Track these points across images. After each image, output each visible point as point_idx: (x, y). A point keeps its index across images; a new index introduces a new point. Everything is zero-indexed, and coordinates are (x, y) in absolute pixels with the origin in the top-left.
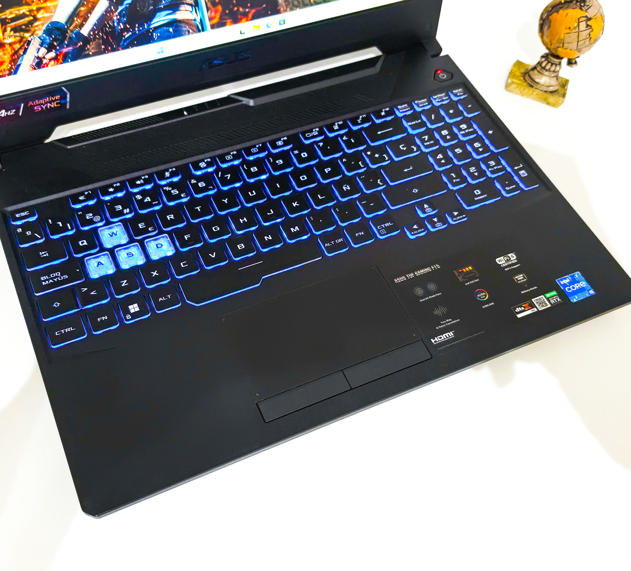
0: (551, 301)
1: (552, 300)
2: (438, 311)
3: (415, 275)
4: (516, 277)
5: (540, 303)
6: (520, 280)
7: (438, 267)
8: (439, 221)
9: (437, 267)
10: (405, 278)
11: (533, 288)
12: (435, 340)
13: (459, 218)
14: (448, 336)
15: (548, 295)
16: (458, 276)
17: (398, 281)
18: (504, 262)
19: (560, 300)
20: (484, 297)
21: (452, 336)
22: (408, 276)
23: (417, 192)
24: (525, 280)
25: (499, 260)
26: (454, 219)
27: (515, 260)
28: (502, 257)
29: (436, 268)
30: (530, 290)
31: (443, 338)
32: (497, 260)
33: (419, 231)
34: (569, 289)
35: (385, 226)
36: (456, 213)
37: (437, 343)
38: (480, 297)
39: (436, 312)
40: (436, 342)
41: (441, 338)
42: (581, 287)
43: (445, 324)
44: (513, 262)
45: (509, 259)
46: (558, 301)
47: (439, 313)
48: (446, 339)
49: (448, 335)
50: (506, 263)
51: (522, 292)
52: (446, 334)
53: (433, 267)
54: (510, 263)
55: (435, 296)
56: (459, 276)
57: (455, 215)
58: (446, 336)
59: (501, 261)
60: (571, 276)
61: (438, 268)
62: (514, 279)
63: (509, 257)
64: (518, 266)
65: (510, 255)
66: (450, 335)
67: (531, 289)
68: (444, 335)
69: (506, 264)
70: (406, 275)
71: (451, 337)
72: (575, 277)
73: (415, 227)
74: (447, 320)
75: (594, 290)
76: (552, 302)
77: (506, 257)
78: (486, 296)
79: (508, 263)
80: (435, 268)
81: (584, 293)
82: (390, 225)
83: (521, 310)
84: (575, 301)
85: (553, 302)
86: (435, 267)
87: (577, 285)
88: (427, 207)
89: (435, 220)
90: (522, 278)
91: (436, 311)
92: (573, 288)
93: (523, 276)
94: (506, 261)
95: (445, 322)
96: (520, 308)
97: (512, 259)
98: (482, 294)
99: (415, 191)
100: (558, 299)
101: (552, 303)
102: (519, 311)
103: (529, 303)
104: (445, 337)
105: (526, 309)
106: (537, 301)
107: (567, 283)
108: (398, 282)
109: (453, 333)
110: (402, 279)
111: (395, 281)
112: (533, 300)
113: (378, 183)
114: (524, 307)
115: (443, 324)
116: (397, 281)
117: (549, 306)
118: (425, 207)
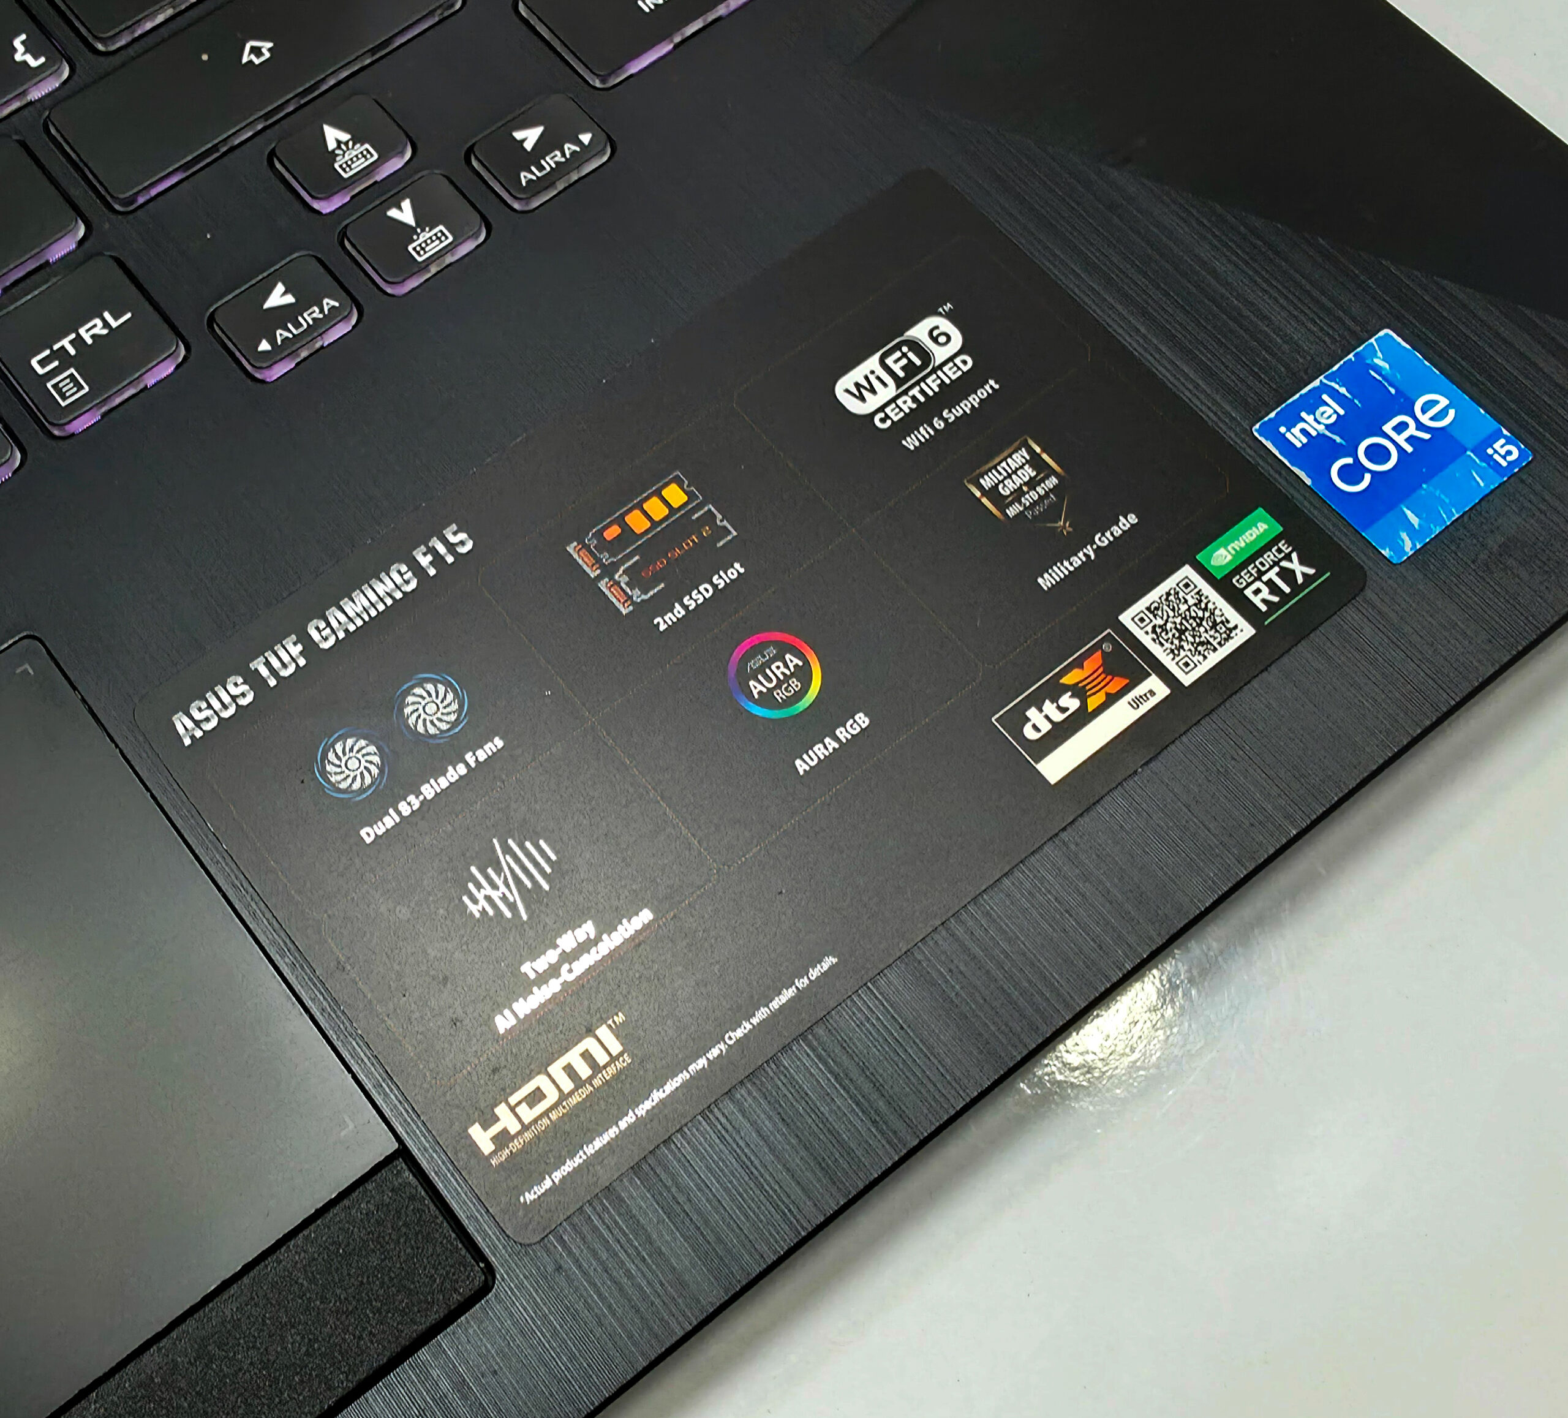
0: (1248, 593)
1: (1258, 584)
2: (495, 887)
3: (310, 647)
4: (987, 482)
5: (1182, 632)
6: (1018, 493)
7: (462, 543)
8: (424, 220)
9: (451, 547)
10: (246, 688)
11: (1117, 531)
12: (495, 1129)
13: (559, 158)
14: (584, 1071)
15: (1221, 557)
16: (599, 578)
17: (197, 723)
18: (892, 391)
19: (1311, 571)
20: (796, 685)
21: (613, 1059)
22: (264, 672)
23: (267, 55)
24: (1052, 482)
25: (858, 385)
26: (524, 177)
27: (958, 361)
28: (872, 363)
29: (450, 559)
30: (1098, 551)
31: (552, 1096)
32: (844, 385)
33: (307, 318)
34: (1352, 473)
35: (78, 342)
36: (530, 136)
37: (516, 1145)
38: (767, 700)
39: (480, 896)
40: (502, 1139)
41: (537, 1096)
42: (1427, 436)
43: (553, 971)
44: (951, 374)
45: (918, 362)
46: (1300, 580)
47: (504, 898)
48: (575, 1100)
49: (586, 1056)
50: (905, 392)
51: (1046, 582)
52: (573, 1057)
53: (429, 558)
54: (932, 385)
55: (462, 769)
56: (608, 571)
57: (528, 146)
58: (569, 1070)
59: (873, 391)
60: (1341, 377)
61: (463, 550)
62: (978, 494)
63: (915, 346)
64: (982, 393)
65: (919, 332)
66: (602, 1058)
67: (1102, 540)
68: (556, 1069)
69: (907, 404)
70: (252, 666)
71: (611, 1070)
72: (1377, 369)
73: (278, 297)
74: (567, 942)
75: (1517, 437)
76: (1260, 597)
77: (898, 354)
78: (803, 674)
79: (915, 391)
80: (438, 560)
81: (1454, 470)
82: (114, 324)
83: (1058, 717)
84: (1408, 547)
85: (1265, 593)
86: (441, 549)
87: (1401, 428)
88: (345, 137)
89: (405, 213)
90: (1029, 472)
91: (479, 887)
92: (1378, 454)
93: (1035, 461)
94: (899, 382)
95: (552, 956)
96: (1049, 707)
97: (940, 354)
98: (778, 669)
99: (257, 51)
100: (1295, 565)
101: (1264, 608)
102: (1046, 727)
103: (1107, 647)
104: (567, 1085)
105: (1093, 703)
106: (1159, 622)
107: (1327, 427)
108: (199, 734)
109: (617, 1032)
110: (227, 699)
111: (181, 730)
112: (1125, 618)
113: (18, 57)
114: (1079, 692)
115: (543, 979)
116: (190, 724)
117: (1245, 631)
118: (331, 145)
